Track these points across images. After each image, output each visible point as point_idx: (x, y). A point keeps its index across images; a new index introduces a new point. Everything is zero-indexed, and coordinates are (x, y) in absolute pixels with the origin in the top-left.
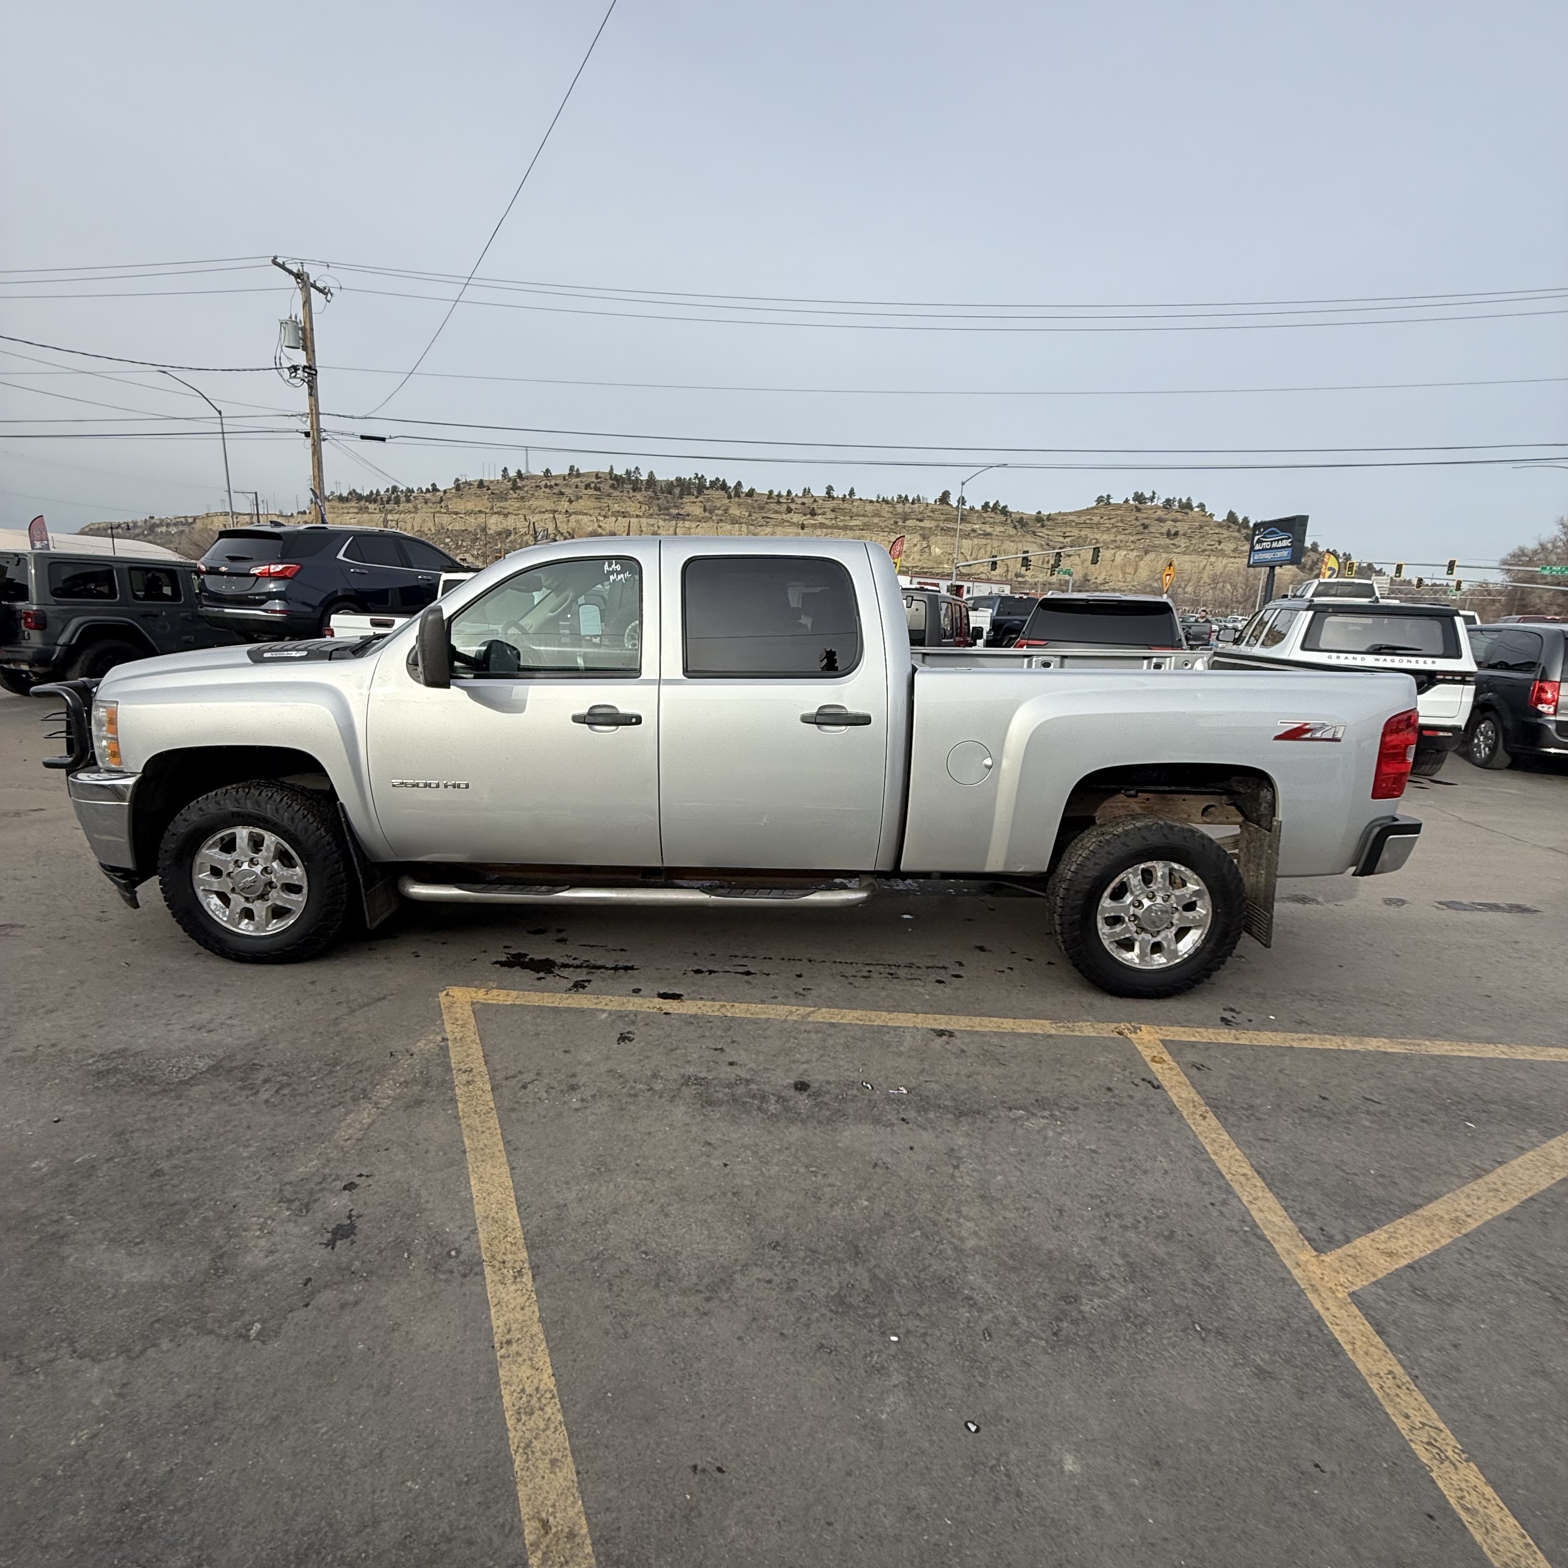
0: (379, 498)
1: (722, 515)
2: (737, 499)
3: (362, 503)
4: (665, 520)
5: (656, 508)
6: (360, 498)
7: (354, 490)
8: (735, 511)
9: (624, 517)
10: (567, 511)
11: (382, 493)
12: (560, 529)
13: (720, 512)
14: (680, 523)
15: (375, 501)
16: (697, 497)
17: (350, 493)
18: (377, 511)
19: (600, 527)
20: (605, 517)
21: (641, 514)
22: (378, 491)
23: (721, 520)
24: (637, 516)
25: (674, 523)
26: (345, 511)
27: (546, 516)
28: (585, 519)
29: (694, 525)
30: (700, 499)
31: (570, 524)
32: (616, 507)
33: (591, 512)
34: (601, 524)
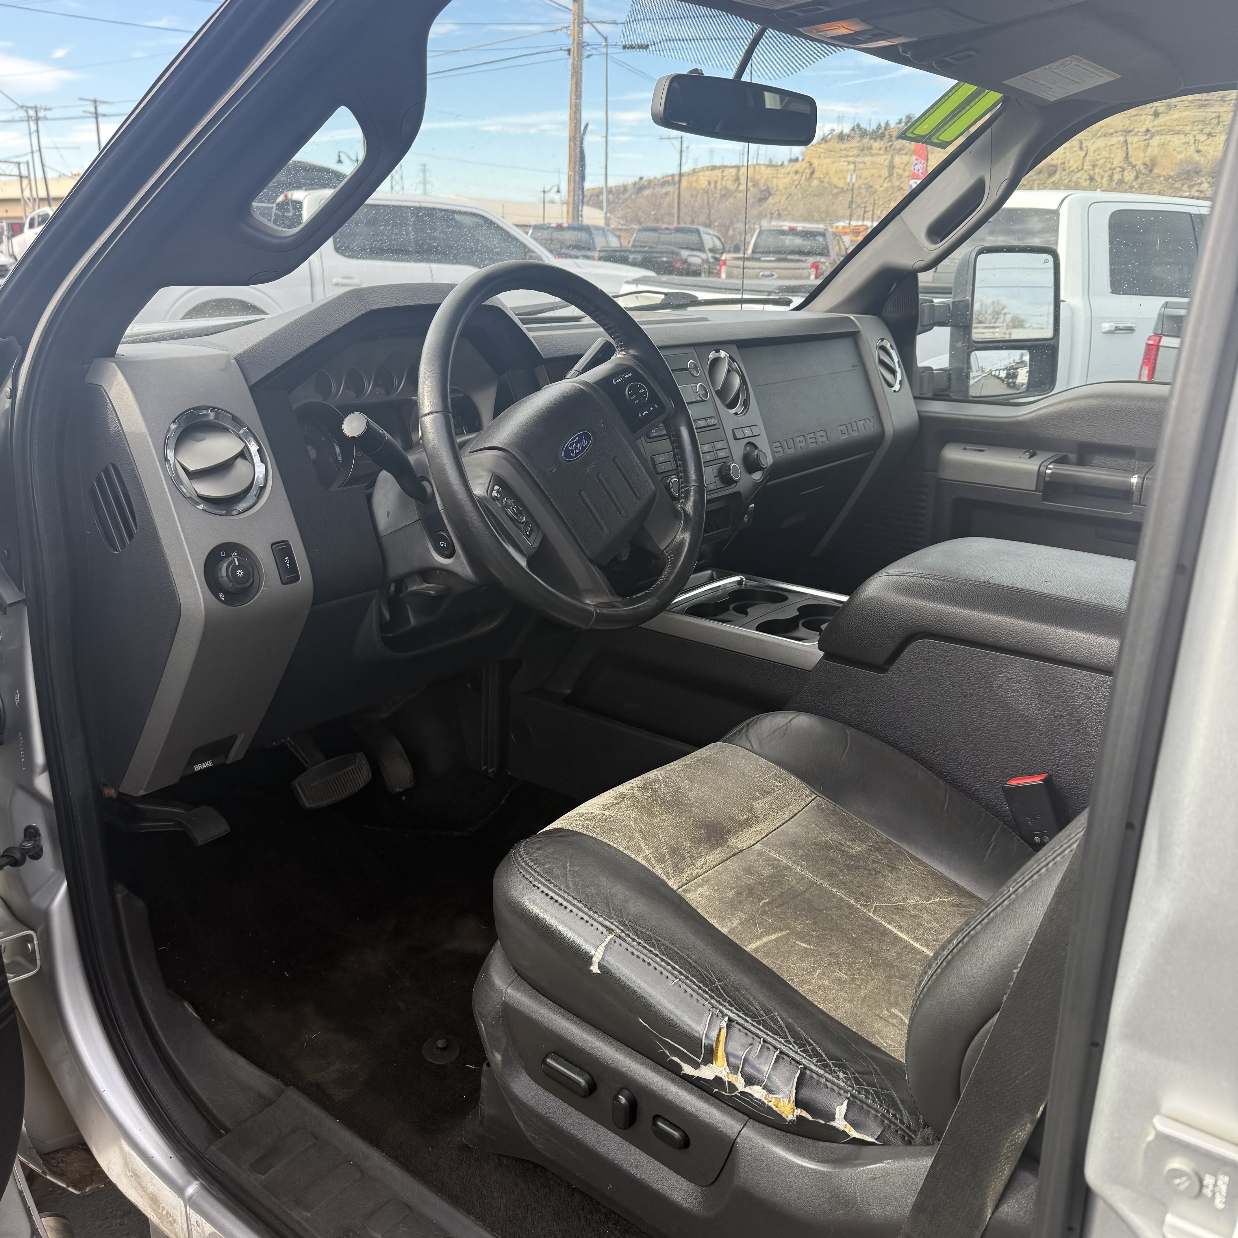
0: (887, 133)
3: (865, 141)
6: (863, 133)
7: (858, 125)
10: (1148, 131)
11: (892, 125)
12: (1132, 159)
15: (882, 136)
17: (853, 129)
18: (882, 152)
19: (1198, 152)
20: (1210, 135)
22: (887, 124)
26: (844, 153)
27: (1114, 140)
28: (1176, 141)
31: (1150, 150)
33: (1188, 129)
34: (1201, 147)
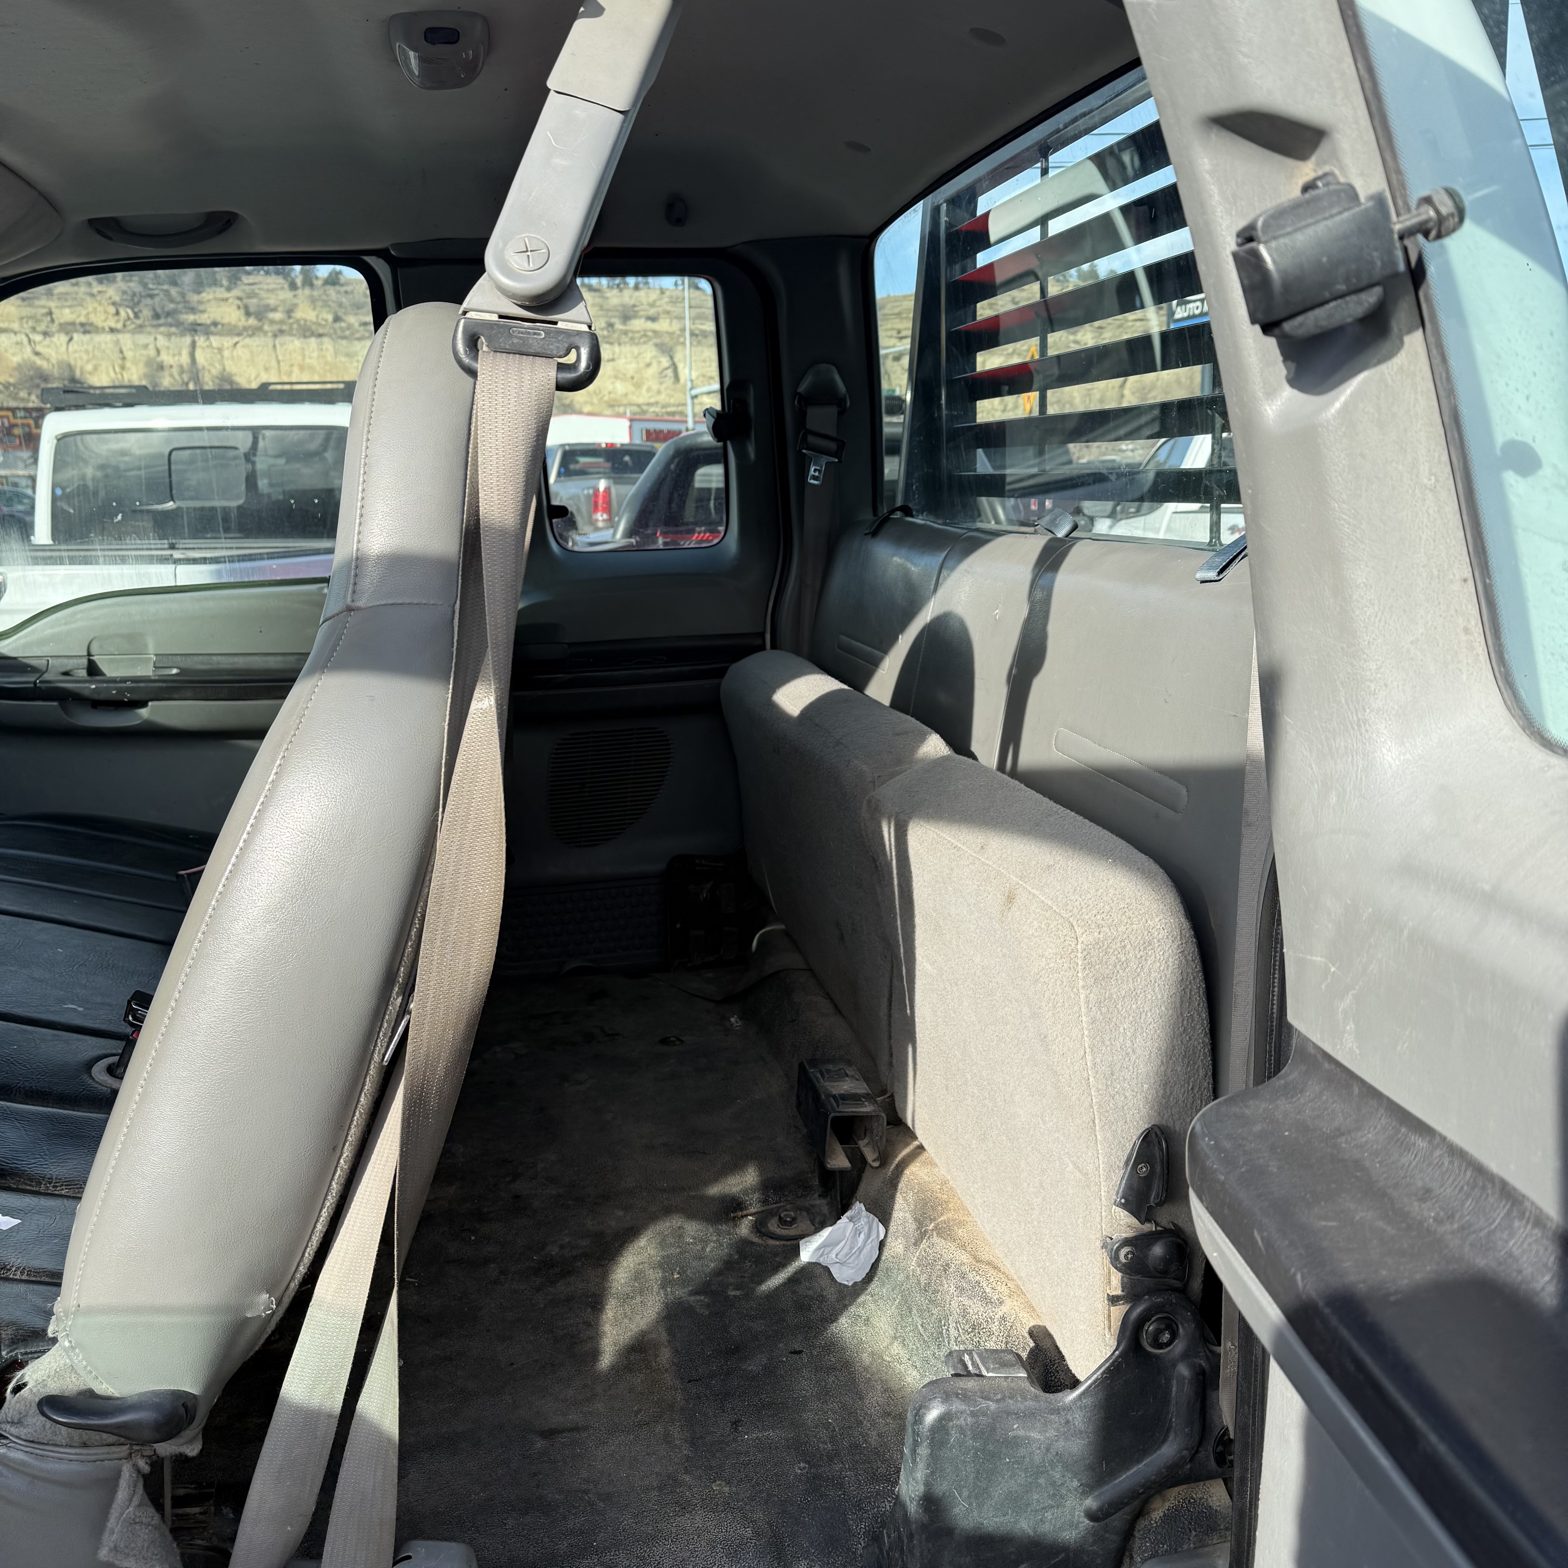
1: (282, 322)
2: (307, 291)
4: (169, 335)
5: (146, 313)
8: (306, 313)
9: (85, 332)
13: (278, 316)
14: (201, 341)
16: (229, 289)
21: (119, 326)
23: (282, 332)
24: (112, 330)
25: (188, 340)
29: (228, 342)
30: (236, 292)
32: (66, 315)
